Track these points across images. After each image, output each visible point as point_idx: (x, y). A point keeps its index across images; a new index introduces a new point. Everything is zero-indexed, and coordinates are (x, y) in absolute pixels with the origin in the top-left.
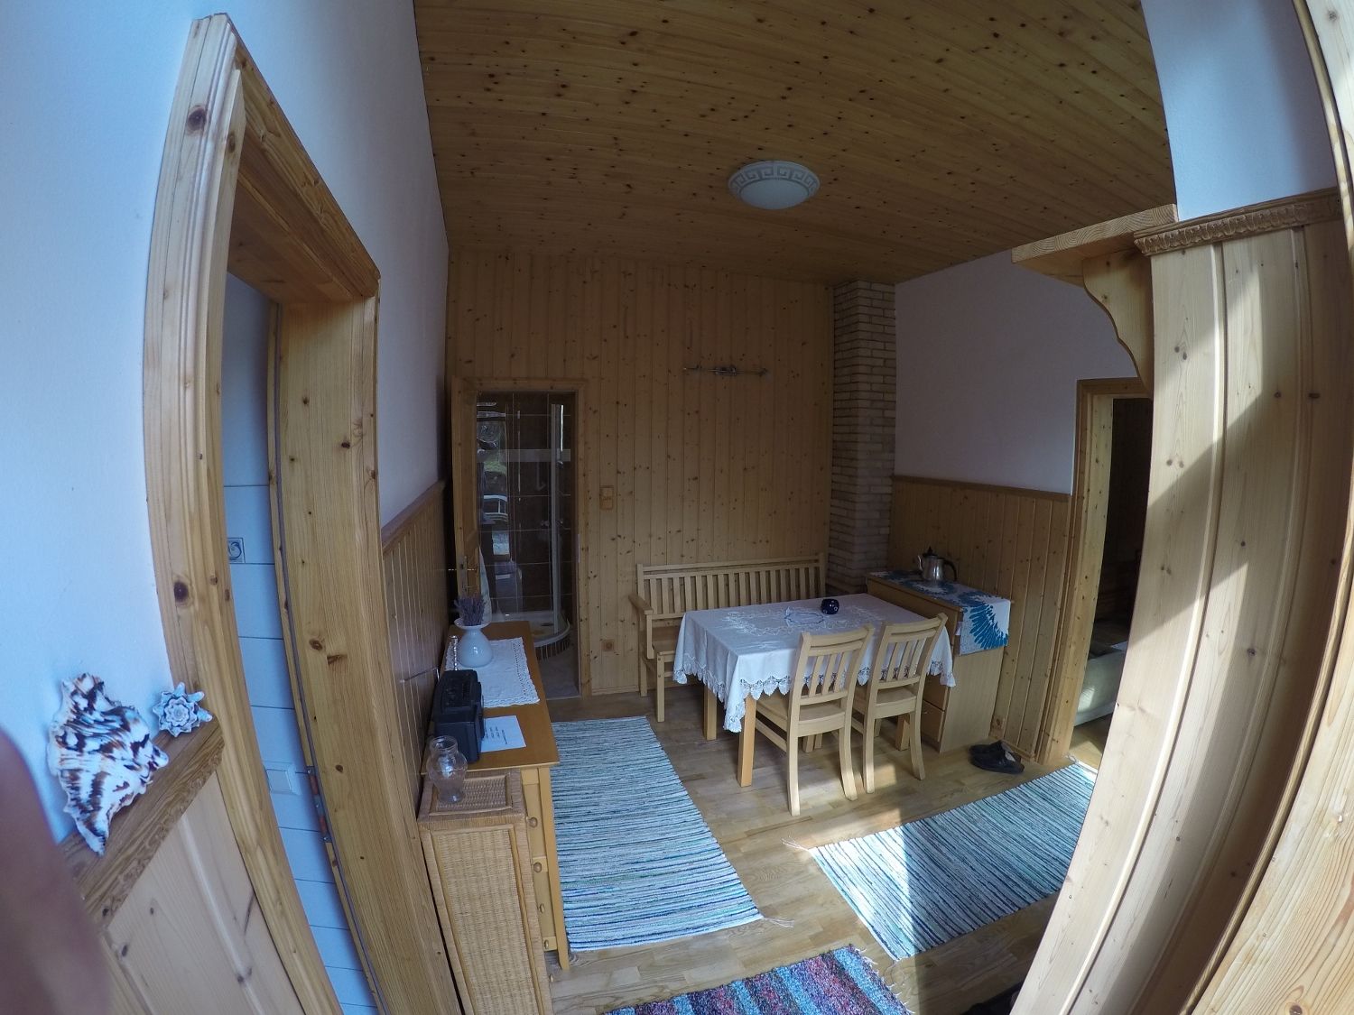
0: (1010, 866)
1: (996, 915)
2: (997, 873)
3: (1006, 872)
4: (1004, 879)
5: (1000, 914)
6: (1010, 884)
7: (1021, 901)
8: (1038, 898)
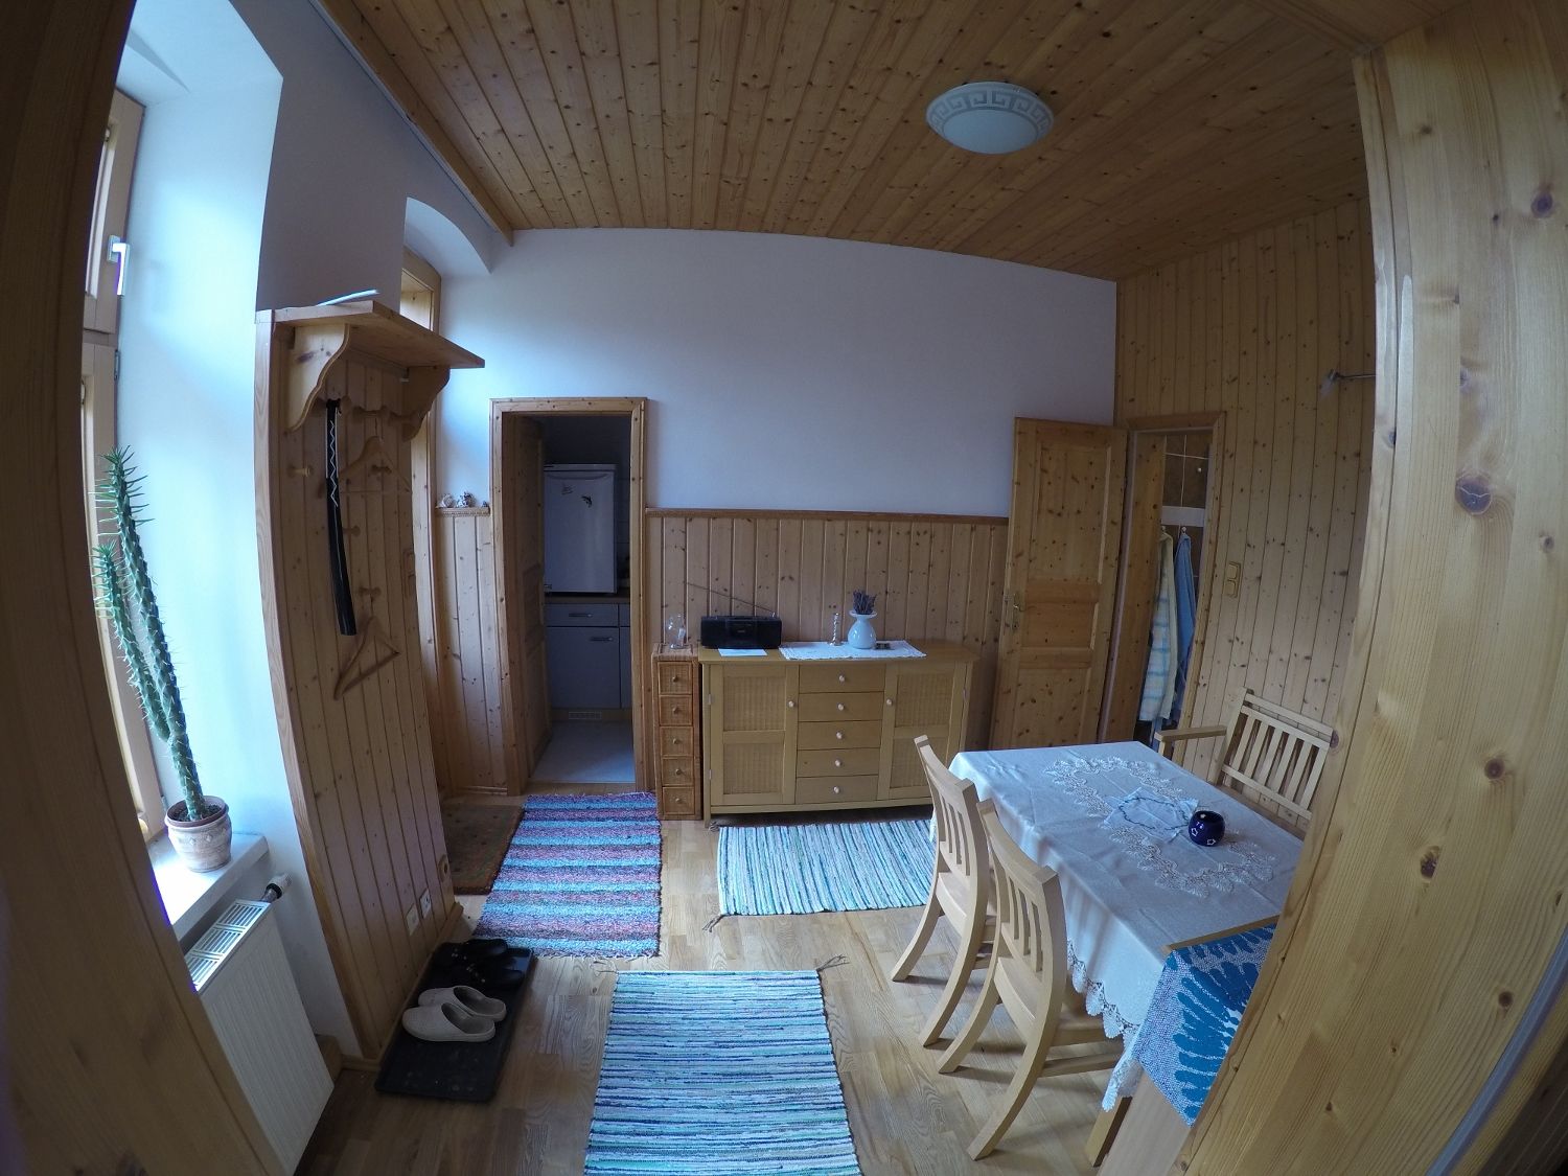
0: (676, 1153)
1: (606, 1077)
2: (673, 1128)
3: (667, 1140)
4: (657, 1128)
5: (605, 1082)
6: (643, 1128)
7: (605, 1116)
8: (596, 1137)
